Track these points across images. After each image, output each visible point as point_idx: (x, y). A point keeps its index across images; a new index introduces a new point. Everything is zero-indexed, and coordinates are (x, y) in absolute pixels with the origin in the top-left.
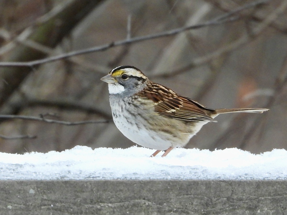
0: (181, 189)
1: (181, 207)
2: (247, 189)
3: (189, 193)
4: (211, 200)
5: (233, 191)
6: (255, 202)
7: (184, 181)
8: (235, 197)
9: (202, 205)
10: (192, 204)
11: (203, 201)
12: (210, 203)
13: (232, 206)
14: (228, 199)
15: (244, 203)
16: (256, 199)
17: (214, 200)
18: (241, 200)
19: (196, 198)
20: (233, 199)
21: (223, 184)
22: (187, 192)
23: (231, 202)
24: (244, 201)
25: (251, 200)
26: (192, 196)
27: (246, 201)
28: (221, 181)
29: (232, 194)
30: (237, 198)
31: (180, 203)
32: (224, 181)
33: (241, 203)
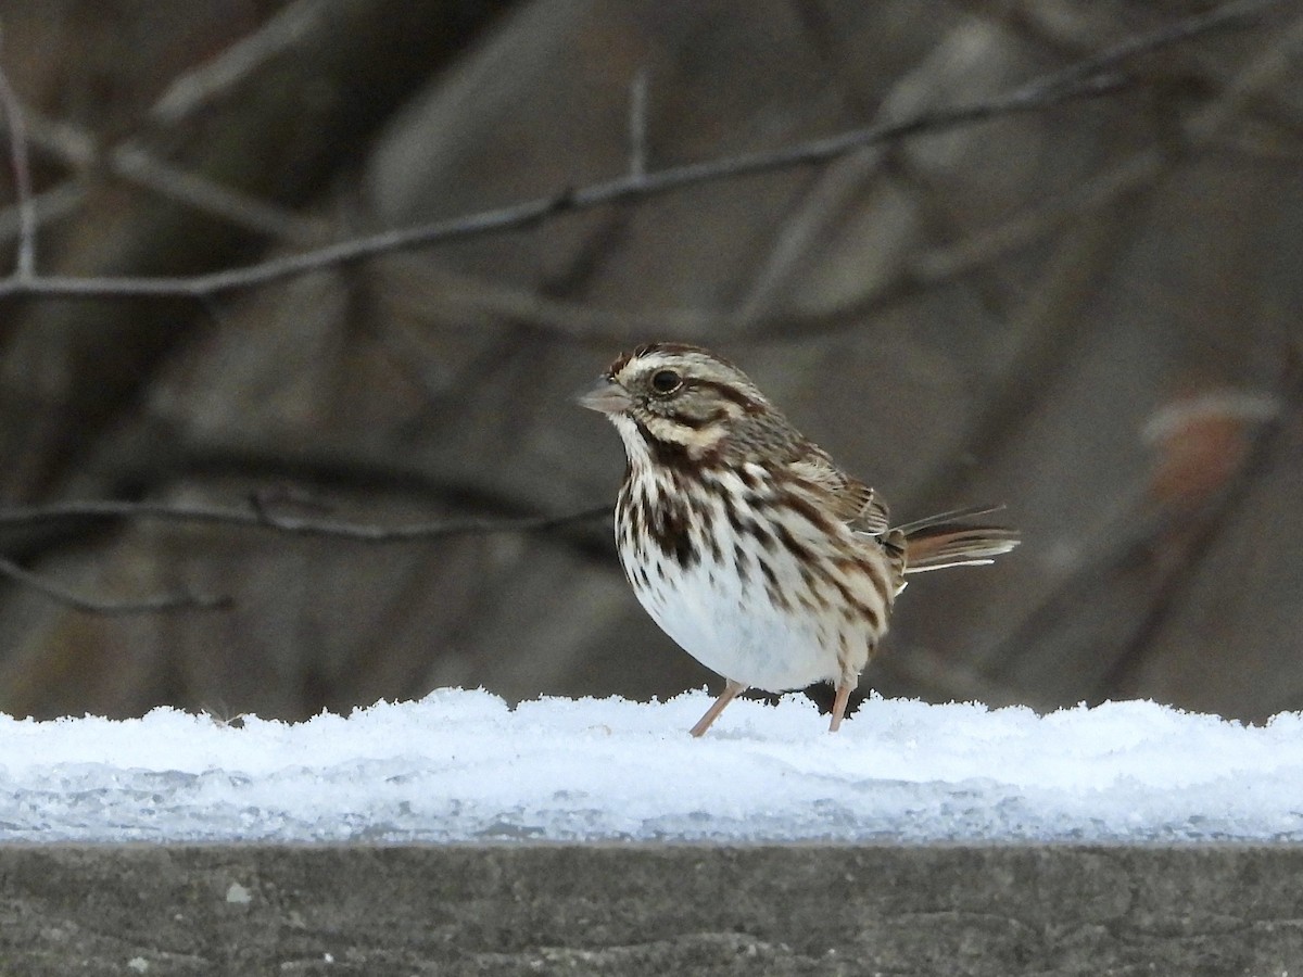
0: (903, 882)
1: (906, 965)
2: (1200, 884)
3: (941, 902)
4: (1040, 932)
5: (1135, 893)
6: (1236, 945)
7: (919, 849)
8: (1147, 921)
9: (1001, 955)
10: (955, 951)
11: (1001, 939)
12: (1035, 948)
13: (1130, 959)
14: (1115, 927)
15: (1188, 947)
16: (1239, 927)
17: (1052, 932)
18: (1173, 932)
19: (972, 923)
20: (1137, 930)
21: (1093, 863)
22: (932, 897)
23: (1128, 943)
24: (1184, 940)
25: (1215, 932)
26: (954, 915)
27: (1196, 940)
28: (1082, 849)
29: (1132, 907)
30: (1156, 925)
31: (901, 946)
32: (1096, 850)
33: (1173, 948)
